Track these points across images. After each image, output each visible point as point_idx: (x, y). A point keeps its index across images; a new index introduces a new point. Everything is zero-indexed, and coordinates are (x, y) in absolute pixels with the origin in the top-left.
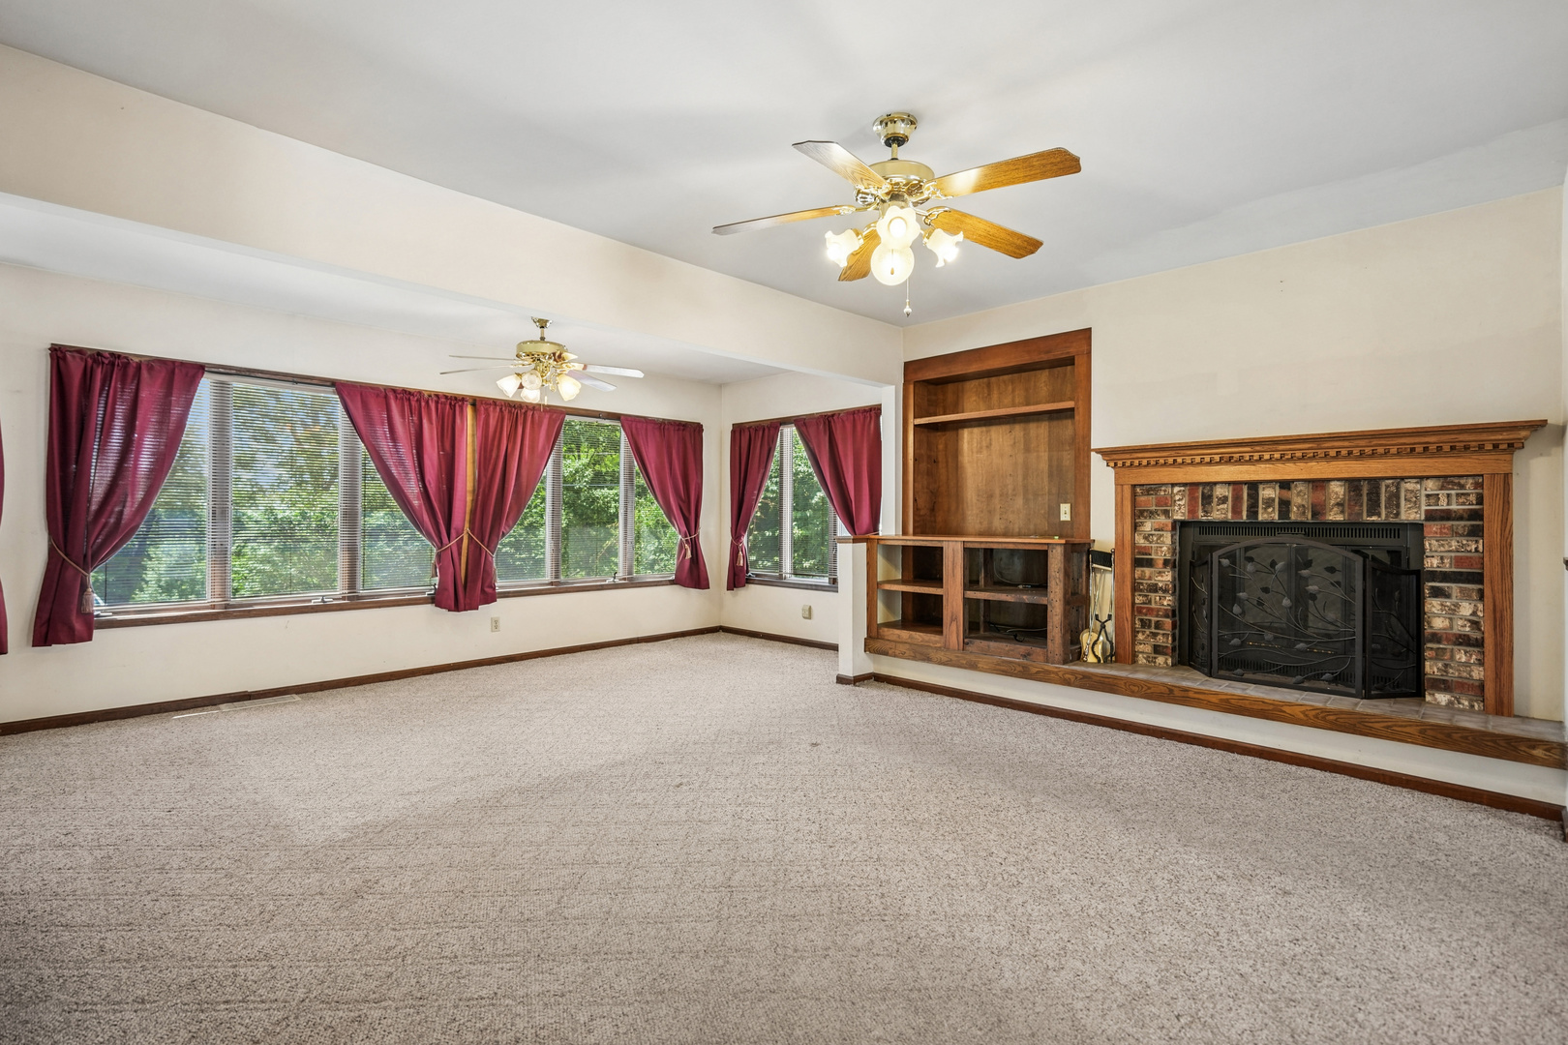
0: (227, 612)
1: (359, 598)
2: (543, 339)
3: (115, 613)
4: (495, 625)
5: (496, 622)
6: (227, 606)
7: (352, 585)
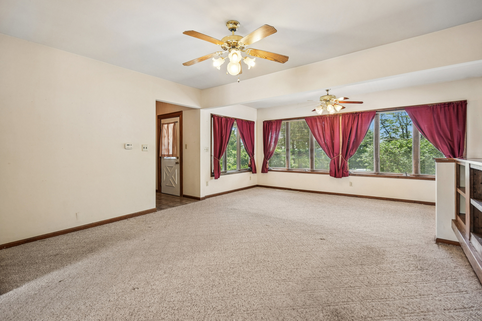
0: (289, 171)
1: (313, 171)
2: (328, 94)
3: (273, 169)
4: (351, 184)
5: (351, 183)
6: (288, 169)
7: (312, 167)
